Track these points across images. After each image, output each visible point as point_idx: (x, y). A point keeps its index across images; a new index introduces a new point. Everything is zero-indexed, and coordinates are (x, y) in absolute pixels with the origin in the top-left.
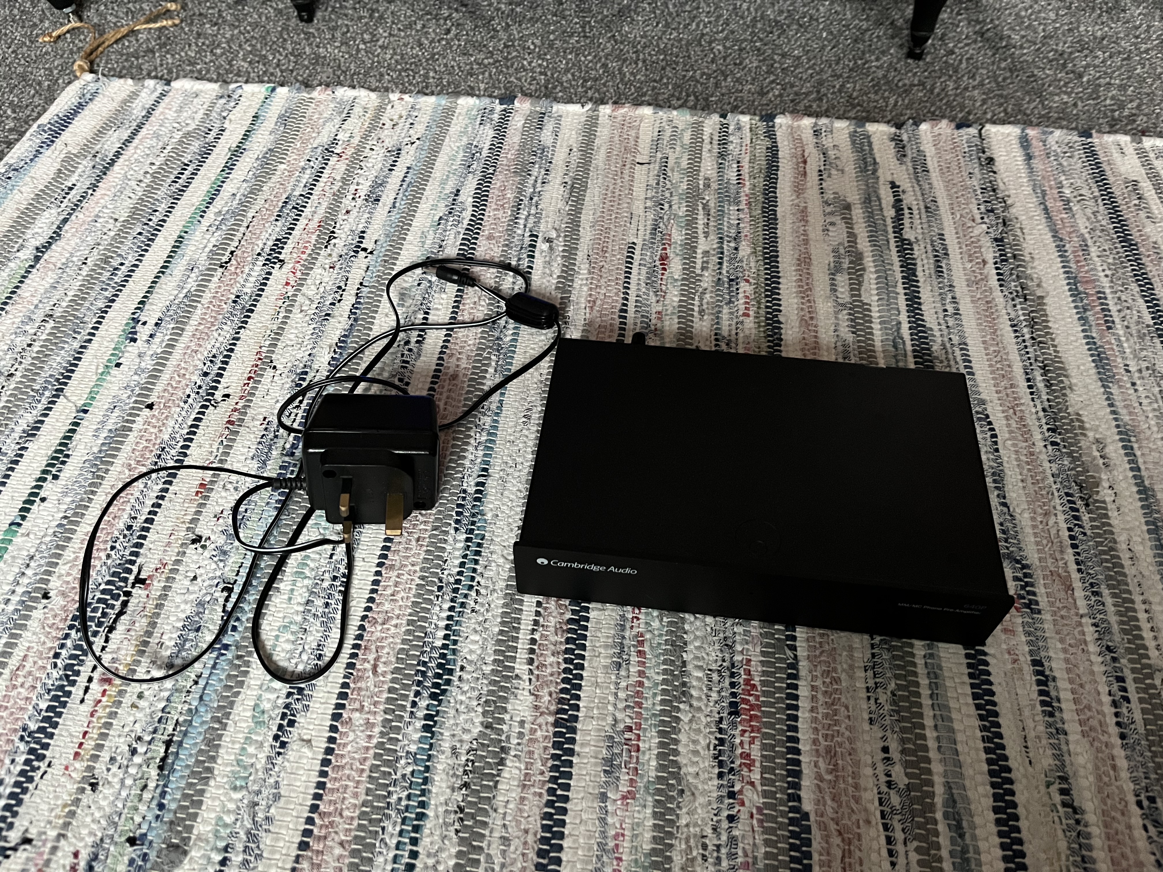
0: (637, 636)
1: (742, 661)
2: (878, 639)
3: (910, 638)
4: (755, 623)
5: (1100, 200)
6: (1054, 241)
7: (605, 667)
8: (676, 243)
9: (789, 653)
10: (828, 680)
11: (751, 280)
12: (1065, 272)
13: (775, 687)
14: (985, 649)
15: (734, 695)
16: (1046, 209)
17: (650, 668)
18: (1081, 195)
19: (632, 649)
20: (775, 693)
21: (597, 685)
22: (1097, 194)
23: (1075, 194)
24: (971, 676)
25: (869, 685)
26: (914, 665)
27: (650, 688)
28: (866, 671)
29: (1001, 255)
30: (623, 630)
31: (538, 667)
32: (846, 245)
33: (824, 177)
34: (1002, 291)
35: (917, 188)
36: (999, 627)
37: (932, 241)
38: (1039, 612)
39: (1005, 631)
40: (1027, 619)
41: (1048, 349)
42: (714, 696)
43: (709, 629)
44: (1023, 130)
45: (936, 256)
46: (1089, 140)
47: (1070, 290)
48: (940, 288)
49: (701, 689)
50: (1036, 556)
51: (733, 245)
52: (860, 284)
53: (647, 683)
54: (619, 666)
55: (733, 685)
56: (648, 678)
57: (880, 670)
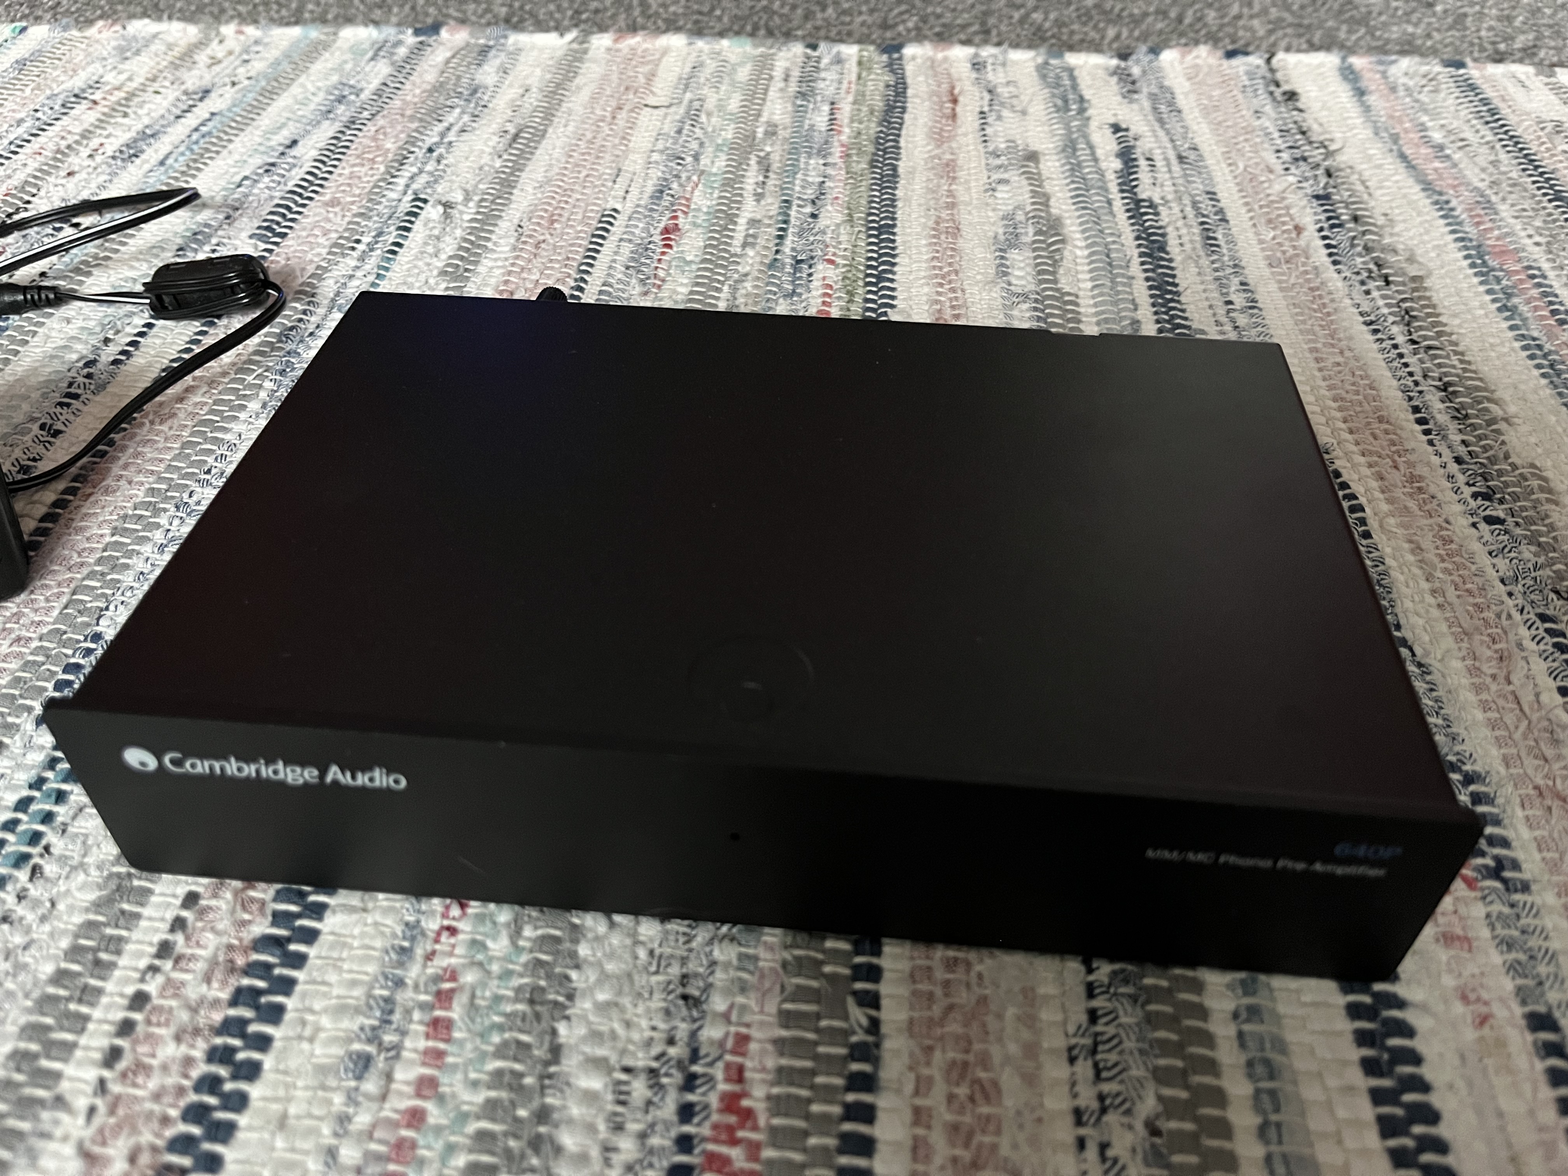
0: (437, 979)
1: (721, 1044)
2: (1104, 970)
3: (1193, 964)
4: (772, 936)
5: (1498, 146)
6: (1428, 197)
7: (322, 1070)
8: (698, 210)
9: (858, 1015)
10: (962, 1091)
11: (839, 261)
12: (1457, 240)
13: (808, 1117)
14: (1399, 989)
15: (685, 1143)
16: (1403, 157)
17: (454, 1067)
18: (1462, 140)
19: (417, 1015)
20: (806, 1134)
21: (282, 1123)
22: (1490, 137)
23: (1452, 138)
24: (1370, 1067)
25: (1082, 1102)
26: (1208, 1040)
27: (438, 1130)
28: (1072, 1060)
29: (1329, 219)
30: (401, 964)
31: (124, 1075)
32: (1029, 208)
33: (989, 120)
34: (1339, 272)
35: (1161, 133)
36: (1429, 931)
37: (1195, 204)
38: (1525, 887)
39: (1448, 939)
40: (1497, 907)
41: (1448, 357)
42: (627, 1147)
43: (642, 954)
44: (1344, 59)
45: (1203, 223)
46: (1462, 71)
47: (1473, 265)
48: (1216, 270)
49: (591, 1128)
50: (1494, 752)
51: (808, 210)
52: (1056, 263)
53: (434, 1114)
54: (363, 1064)
55: (686, 1112)
56: (441, 1099)
57: (1113, 1057)
